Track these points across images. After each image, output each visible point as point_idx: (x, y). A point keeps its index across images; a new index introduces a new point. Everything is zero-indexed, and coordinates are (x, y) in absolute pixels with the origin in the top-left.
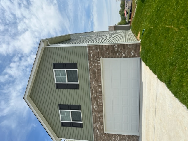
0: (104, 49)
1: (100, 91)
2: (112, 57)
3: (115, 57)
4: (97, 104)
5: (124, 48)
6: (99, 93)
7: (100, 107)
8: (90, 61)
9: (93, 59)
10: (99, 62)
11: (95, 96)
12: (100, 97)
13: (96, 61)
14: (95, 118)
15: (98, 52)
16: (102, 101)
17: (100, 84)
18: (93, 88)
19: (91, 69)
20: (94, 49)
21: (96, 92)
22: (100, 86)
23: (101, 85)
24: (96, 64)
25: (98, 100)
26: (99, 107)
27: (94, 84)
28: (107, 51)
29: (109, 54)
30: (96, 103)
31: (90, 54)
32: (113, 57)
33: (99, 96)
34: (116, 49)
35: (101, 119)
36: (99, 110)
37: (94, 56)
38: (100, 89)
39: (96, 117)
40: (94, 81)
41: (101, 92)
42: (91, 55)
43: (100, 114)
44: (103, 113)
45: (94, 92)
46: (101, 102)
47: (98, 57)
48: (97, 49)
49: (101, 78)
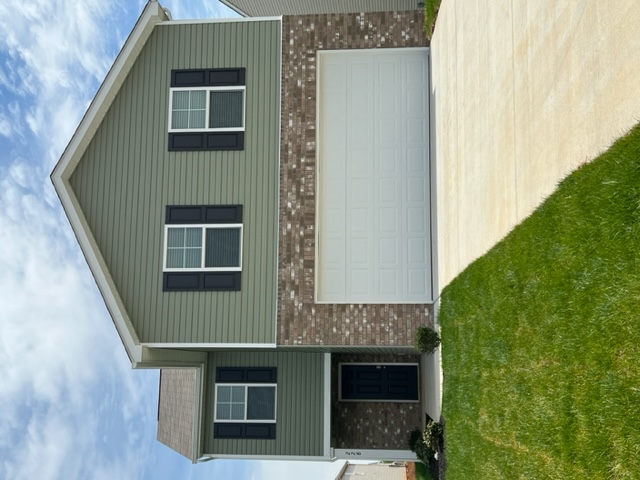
0: (329, 24)
1: (310, 148)
2: (350, 47)
3: (358, 47)
4: (298, 192)
5: (383, 22)
6: (307, 157)
7: (306, 202)
8: (287, 57)
9: (296, 52)
10: (312, 59)
11: (294, 166)
12: (309, 168)
13: (304, 57)
14: (289, 245)
15: (313, 33)
16: (314, 183)
17: (312, 128)
18: (290, 140)
19: (287, 80)
20: (301, 26)
21: (299, 153)
22: (311, 134)
23: (314, 131)
24: (304, 67)
25: (303, 179)
26: (302, 204)
27: (291, 129)
28: (337, 30)
29: (341, 37)
30: (294, 189)
31: (287, 38)
32: (354, 45)
33: (307, 164)
34: (362, 23)
35: (307, 245)
36: (302, 214)
37: (298, 44)
38: (309, 144)
39: (292, 242)
40: (292, 118)
41: (312, 154)
42: (292, 42)
43: (306, 227)
44: (314, 224)
45: (290, 152)
46: (310, 185)
47: (311, 47)
48: (308, 25)
49: (315, 107)
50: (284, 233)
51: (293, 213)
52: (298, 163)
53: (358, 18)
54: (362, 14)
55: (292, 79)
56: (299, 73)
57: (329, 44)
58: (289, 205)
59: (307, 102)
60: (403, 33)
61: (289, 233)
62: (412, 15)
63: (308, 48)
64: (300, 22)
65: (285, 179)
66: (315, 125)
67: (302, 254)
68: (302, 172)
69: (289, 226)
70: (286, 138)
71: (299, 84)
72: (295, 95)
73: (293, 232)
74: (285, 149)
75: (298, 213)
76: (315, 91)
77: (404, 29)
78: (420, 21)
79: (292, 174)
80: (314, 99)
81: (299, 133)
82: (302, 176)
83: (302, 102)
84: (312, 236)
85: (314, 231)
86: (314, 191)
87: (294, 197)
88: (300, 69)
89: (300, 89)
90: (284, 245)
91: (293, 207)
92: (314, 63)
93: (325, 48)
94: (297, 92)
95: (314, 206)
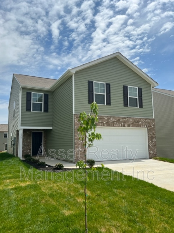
50: (104, 117)
51: (110, 120)
52: (122, 122)
53: (155, 139)
54: (156, 140)
55: (141, 121)
56: (142, 123)
57: (149, 131)
58: (111, 119)
59: (136, 125)
60: (152, 151)
61: (104, 119)
62: (156, 154)
63: (148, 125)
64: (153, 123)
65: (118, 118)
66: (131, 127)
67: (99, 122)
68: (120, 123)
69: (106, 119)
70: (128, 119)
71: (140, 123)
72: (138, 121)
73: (105, 120)
74: (125, 118)
75: (110, 121)
76: (138, 127)
77: (153, 151)
78: (155, 156)
79: (119, 120)
80: (137, 127)
81: (129, 122)
82: (119, 123)
83: (136, 124)
84: (104, 126)
85: (105, 126)
86: (115, 126)
87: (113, 121)
88: (143, 123)
89: (139, 123)
90: (101, 117)
91: (111, 120)
92: (145, 127)
93: (148, 130)
94: (138, 122)
95: (111, 126)
